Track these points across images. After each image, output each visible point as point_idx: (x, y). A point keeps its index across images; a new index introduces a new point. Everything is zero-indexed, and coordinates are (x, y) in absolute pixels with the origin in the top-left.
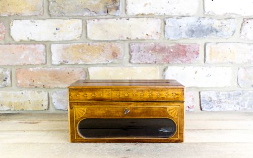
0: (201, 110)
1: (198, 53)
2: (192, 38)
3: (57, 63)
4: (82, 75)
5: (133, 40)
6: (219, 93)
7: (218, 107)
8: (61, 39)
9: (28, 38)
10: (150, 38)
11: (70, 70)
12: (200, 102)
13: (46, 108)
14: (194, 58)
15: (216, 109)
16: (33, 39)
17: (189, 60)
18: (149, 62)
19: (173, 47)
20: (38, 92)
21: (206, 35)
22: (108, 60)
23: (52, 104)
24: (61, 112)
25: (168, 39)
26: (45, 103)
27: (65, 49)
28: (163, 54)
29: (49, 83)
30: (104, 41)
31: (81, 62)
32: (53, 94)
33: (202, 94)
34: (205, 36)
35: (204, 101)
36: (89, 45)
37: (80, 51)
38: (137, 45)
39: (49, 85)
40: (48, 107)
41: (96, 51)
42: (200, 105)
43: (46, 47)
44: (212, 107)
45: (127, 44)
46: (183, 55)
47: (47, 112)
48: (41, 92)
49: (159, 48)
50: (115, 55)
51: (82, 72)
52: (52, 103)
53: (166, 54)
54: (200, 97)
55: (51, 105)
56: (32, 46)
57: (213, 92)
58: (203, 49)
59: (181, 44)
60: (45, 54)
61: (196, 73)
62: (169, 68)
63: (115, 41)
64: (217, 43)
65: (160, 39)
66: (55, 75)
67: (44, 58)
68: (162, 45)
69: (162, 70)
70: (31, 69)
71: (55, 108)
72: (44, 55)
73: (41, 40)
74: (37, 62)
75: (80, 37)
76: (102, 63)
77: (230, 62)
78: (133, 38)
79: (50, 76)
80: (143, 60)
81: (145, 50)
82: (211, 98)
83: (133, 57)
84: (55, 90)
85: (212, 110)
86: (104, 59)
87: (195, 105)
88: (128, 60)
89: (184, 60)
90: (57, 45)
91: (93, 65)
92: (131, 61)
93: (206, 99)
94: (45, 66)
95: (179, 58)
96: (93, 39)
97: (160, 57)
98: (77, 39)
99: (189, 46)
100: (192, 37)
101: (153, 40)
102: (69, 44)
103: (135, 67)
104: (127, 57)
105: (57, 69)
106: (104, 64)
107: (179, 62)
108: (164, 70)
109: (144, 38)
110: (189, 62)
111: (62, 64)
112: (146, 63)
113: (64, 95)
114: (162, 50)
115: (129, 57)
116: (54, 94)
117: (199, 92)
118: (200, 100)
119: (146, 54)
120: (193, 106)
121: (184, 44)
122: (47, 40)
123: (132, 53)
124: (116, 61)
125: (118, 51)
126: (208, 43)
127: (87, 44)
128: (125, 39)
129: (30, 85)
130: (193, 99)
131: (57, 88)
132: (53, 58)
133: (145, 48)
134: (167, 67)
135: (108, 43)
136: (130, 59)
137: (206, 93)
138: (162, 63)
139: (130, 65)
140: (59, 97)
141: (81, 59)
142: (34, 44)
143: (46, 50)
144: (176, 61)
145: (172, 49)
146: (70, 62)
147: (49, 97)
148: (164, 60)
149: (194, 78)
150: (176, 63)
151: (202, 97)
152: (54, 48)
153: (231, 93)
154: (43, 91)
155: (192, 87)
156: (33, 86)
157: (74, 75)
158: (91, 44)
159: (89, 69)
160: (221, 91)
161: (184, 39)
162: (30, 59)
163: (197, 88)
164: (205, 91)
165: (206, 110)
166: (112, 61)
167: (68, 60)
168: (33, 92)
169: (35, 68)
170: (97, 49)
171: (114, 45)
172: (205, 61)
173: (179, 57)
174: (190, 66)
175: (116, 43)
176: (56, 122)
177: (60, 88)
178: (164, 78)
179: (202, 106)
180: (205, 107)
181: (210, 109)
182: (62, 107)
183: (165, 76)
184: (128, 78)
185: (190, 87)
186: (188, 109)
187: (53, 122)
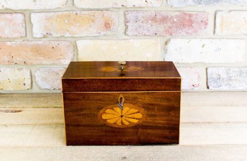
0: (208, 88)
1: (206, 24)
2: (200, 6)
3: (39, 36)
4: (69, 49)
5: (130, 8)
6: (230, 70)
7: (227, 86)
8: (42, 8)
9: (3, 6)
10: (150, 5)
11: (54, 44)
12: (207, 80)
13: (29, 87)
14: (201, 29)
15: (224, 88)
16: (8, 7)
17: (196, 31)
18: (148, 34)
19: (177, 17)
20: (18, 69)
21: (218, 2)
22: (99, 31)
23: (36, 83)
24: (47, 91)
25: (172, 6)
26: (28, 82)
27: (48, 19)
28: (165, 25)
29: (31, 59)
30: (94, 10)
31: (68, 35)
32: (36, 72)
33: (209, 71)
34: (216, 3)
35: (211, 78)
36: (76, 14)
37: (66, 21)
38: (134, 14)
39: (31, 61)
40: (32, 86)
41: (85, 21)
42: (207, 83)
43: (25, 16)
44: (220, 86)
45: (121, 13)
46: (189, 26)
47: (30, 91)
48: (22, 69)
49: (160, 17)
50: (107, 25)
51: (69, 46)
52: (35, 81)
53: (169, 25)
54: (207, 75)
55: (34, 83)
56: (8, 16)
57: (223, 68)
58: (213, 18)
59: (187, 13)
60: (24, 25)
61: (203, 47)
62: (172, 41)
63: (107, 10)
64: (230, 11)
65: (161, 6)
66: (37, 50)
67: (23, 30)
68: (164, 14)
69: (164, 43)
70: (9, 43)
71: (39, 87)
72: (22, 26)
73: (18, 9)
74: (16, 35)
75: (66, 4)
76: (92, 35)
77: (244, 34)
78: (130, 5)
79: (32, 51)
80: (141, 32)
81: (143, 20)
82: (219, 75)
83: (129, 28)
84: (38, 66)
85: (220, 88)
86: (95, 31)
88: (123, 31)
89: (190, 31)
90: (38, 14)
91: (81, 38)
92: (127, 33)
93: (214, 77)
94: (25, 39)
95: (184, 30)
96: (81, 7)
97: (161, 28)
98: (62, 7)
99: (196, 14)
100: (200, 3)
101: (153, 7)
102: (53, 13)
103: (131, 40)
104: (122, 28)
105: (40, 42)
106: (94, 36)
107: (184, 34)
108: (166, 43)
109: (143, 6)
110: (195, 34)
111: (44, 37)
112: (145, 35)
113: (49, 73)
114: (164, 19)
115: (124, 29)
116: (38, 72)
117: (207, 69)
118: (207, 77)
119: (144, 24)
120: (199, 85)
121: (190, 13)
122: (25, 8)
123: (128, 24)
124: (109, 33)
125: (112, 21)
126: (219, 11)
127: (74, 13)
128: (120, 7)
129: (9, 62)
130: (199, 76)
131: (41, 64)
132: (34, 30)
133: (143, 17)
134: (169, 40)
135: (100, 12)
136: (126, 30)
138: (164, 35)
139: (126, 37)
140: (44, 75)
141: (68, 31)
142: (10, 13)
143: (25, 20)
144: (180, 33)
145: (176, 18)
146: (54, 35)
147: (31, 75)
148: (166, 31)
149: (201, 53)
150: (180, 35)
151: (209, 74)
152: (35, 18)
153: (243, 69)
154: (24, 68)
155: (198, 62)
156: (13, 62)
157: (60, 49)
158: (79, 13)
159: (77, 42)
160: (232, 67)
161: (190, 5)
162: (6, 31)
163: (205, 64)
164: (215, 67)
165: (213, 88)
166: (104, 33)
167: (52, 32)
168: (13, 69)
169: (13, 42)
170: (86, 19)
171: (106, 14)
172: (214, 32)
173: (184, 28)
174: (197, 38)
175: (109, 12)
176: (41, 109)
177: (43, 64)
178: (166, 53)
179: (209, 84)
180: (212, 85)
181: (219, 87)
182: (48, 87)
183: (166, 50)
184: (123, 53)
185: (196, 63)
186: (192, 87)
187: (39, 109)
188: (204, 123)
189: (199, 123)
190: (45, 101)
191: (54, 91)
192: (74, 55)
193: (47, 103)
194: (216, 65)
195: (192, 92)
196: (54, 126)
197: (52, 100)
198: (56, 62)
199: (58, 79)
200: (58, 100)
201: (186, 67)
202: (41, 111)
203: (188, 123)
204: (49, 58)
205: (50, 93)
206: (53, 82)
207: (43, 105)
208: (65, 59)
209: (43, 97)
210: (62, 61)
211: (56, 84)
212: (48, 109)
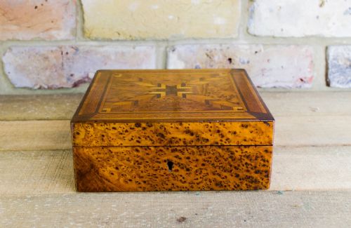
0: (328, 84)
4: (66, 10)
12: (327, 68)
23: (6, 76)
24: (27, 92)
32: (4, 55)
33: (332, 52)
35: (335, 66)
42: (327, 75)
52: (4, 73)
54: (327, 60)
55: (2, 78)
61: (321, 6)
66: (6, 13)
71: (11, 83)
84: (10, 44)
87: (315, 74)
93: (341, 63)
113: (29, 57)
117: (327, 48)
118: (327, 64)
120: (311, 78)
130: (312, 62)
131: (13, 40)
137: (340, 49)
140: (20, 62)
149: (318, 17)
151: (331, 58)
155: (312, 36)
157: (50, 10)
163: (322, 38)
164: (340, 44)
165: (338, 85)
176: (12, 122)
177: (19, 40)
178: (251, 17)
179: (330, 77)
180: (336, 80)
181: (348, 83)
182: (28, 84)
183: (253, 11)
184: (171, 17)
185: (307, 37)
186: (299, 83)
187: (7, 123)
188: (336, 146)
189: (326, 145)
190: (22, 109)
191: (40, 92)
192: (77, 21)
193: (24, 111)
194: (345, 42)
195: (300, 92)
196: (33, 154)
197: (36, 106)
198: (42, 35)
199: (47, 69)
200: (46, 107)
201: (289, 45)
202: (11, 125)
203: (306, 146)
204: (29, 27)
205: (32, 96)
206: (38, 75)
207: (17, 115)
208: (58, 29)
209: (18, 101)
210: (54, 32)
211: (43, 78)
212: (25, 122)
